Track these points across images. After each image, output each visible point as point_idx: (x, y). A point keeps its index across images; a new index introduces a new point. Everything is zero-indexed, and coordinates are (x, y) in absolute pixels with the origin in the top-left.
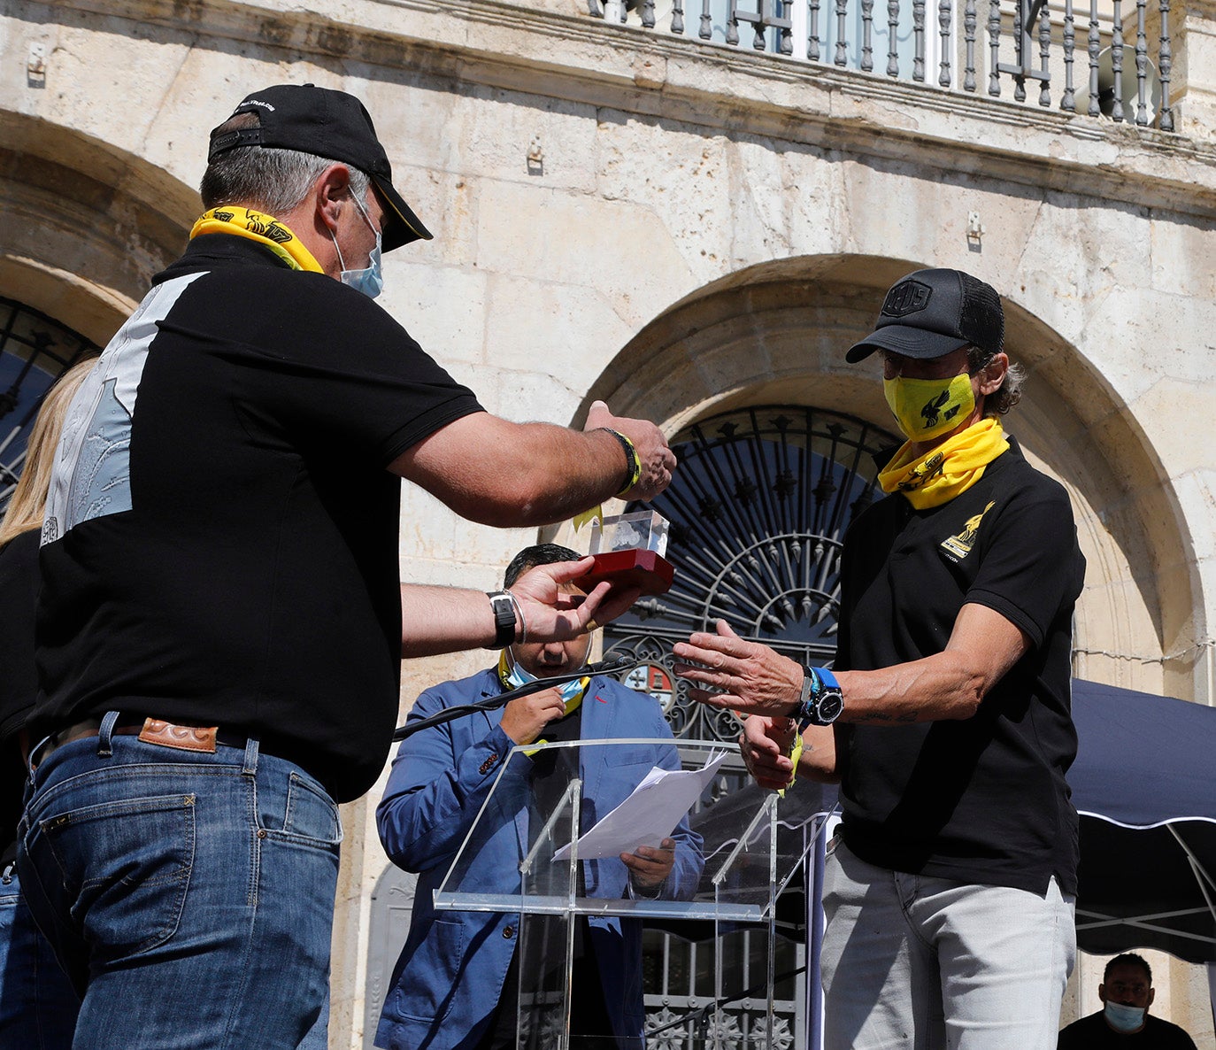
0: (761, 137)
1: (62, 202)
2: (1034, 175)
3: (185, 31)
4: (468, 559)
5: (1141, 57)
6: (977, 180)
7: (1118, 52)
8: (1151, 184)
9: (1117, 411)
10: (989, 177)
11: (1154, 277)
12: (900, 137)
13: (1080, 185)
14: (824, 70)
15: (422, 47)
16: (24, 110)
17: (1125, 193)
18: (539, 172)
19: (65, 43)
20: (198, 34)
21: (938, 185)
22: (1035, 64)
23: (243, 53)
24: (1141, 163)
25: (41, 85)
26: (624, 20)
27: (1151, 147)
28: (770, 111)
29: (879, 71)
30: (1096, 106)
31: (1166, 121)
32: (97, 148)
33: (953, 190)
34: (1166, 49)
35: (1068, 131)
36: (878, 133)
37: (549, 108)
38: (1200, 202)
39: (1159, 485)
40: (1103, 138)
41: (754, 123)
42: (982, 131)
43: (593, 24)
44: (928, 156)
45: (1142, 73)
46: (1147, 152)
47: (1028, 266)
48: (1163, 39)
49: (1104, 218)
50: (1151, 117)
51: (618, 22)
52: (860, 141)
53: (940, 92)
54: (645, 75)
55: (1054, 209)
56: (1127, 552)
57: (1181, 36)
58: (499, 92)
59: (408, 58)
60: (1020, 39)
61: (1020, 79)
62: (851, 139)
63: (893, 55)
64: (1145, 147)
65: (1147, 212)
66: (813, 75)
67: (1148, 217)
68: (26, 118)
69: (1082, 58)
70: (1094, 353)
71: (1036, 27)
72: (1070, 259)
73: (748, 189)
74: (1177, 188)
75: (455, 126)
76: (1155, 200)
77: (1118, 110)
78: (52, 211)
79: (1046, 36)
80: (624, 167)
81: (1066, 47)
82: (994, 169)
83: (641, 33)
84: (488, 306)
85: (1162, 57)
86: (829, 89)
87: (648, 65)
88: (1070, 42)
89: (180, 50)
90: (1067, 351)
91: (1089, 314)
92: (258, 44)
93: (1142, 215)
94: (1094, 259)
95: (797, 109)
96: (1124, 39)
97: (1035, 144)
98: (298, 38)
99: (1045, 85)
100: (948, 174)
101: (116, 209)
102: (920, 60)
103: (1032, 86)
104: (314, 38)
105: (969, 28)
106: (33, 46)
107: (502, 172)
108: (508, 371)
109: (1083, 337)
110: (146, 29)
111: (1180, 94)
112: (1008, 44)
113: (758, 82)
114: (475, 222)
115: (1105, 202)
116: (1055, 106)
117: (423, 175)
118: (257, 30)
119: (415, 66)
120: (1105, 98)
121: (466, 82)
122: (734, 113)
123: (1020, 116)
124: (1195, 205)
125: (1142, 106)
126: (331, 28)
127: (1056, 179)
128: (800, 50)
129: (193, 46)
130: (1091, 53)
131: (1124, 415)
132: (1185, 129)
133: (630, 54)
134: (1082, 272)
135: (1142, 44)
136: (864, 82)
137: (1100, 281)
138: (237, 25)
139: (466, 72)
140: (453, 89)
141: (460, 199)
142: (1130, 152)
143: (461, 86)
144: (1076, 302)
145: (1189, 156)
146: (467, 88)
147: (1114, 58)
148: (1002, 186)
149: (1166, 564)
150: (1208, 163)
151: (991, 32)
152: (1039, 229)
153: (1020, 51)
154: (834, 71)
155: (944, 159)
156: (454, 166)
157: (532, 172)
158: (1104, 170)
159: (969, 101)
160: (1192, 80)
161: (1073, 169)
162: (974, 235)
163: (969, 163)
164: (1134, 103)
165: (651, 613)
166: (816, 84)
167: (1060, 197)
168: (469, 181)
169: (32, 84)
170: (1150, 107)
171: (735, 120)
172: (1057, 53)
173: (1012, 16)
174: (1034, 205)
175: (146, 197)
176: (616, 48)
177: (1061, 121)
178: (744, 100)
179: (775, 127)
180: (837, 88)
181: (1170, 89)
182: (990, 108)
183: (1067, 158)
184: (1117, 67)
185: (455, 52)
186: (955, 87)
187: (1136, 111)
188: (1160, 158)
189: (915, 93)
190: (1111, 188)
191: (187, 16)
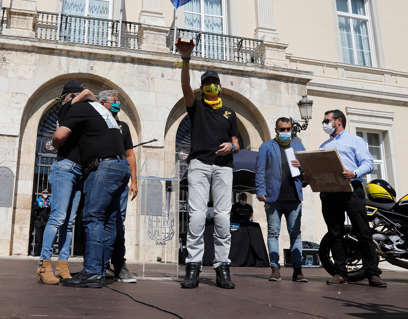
0: (197, 69)
1: (96, 86)
2: (241, 73)
3: (112, 60)
4: (154, 135)
5: (258, 54)
6: (232, 74)
7: (254, 53)
8: (260, 73)
9: (256, 110)
10: (234, 74)
11: (262, 88)
12: (219, 68)
13: (248, 74)
14: (207, 58)
15: (145, 59)
16: (90, 73)
17: (256, 75)
18: (163, 77)
19: (95, 63)
20: (113, 60)
21: (226, 75)
22: (241, 55)
23: (120, 62)
24: (258, 70)
25: (93, 69)
26: (176, 53)
27: (260, 68)
28: (199, 65)
29: (216, 58)
30: (251, 62)
31: (263, 63)
32: (100, 77)
33: (228, 76)
34: (262, 52)
35: (246, 66)
36: (216, 68)
37: (164, 67)
38: (269, 76)
39: (264, 121)
40: (252, 66)
41: (196, 67)
42: (232, 66)
43: (171, 54)
44: (224, 71)
45: (258, 56)
46: (259, 68)
47: (240, 87)
48: (262, 51)
49: (253, 79)
50: (260, 63)
51: (175, 53)
52: (213, 69)
53: (225, 61)
54: (179, 61)
55: (245, 78)
56: (259, 132)
57: (265, 50)
58: (157, 65)
59: (143, 61)
60: (238, 52)
61: (238, 58)
62: (211, 69)
63: (218, 56)
64: (259, 67)
65: (260, 78)
66: (205, 59)
67: (260, 79)
68: (91, 74)
69: (248, 55)
70: (251, 100)
71: (241, 50)
72: (248, 86)
73: (195, 78)
74: (265, 74)
75: (151, 71)
76: (261, 76)
77: (255, 62)
78: (95, 87)
79: (242, 51)
80: (176, 75)
81: (246, 53)
82: (234, 72)
83: (178, 55)
84: (156, 98)
85: (262, 53)
86: (208, 61)
87: (179, 59)
88: (246, 52)
89: (111, 63)
90: (248, 100)
91: (251, 94)
92: (122, 61)
93: (259, 78)
94: (251, 86)
95: (203, 65)
96: (255, 51)
97: (241, 68)
98: (127, 59)
99: (242, 59)
100: (227, 74)
101: (103, 86)
102: (222, 56)
103: (240, 59)
104: (130, 59)
105: (230, 51)
106: (91, 64)
107: (158, 77)
108: (159, 107)
109: (250, 98)
110: (107, 60)
111: (265, 59)
112: (236, 54)
113: (196, 61)
114: (154, 85)
115: (253, 77)
116: (244, 62)
117: (146, 78)
118: (122, 59)
119: (145, 62)
120: (252, 61)
121: (152, 64)
122: (193, 66)
123: (238, 64)
124: (268, 77)
125: (258, 61)
126: (132, 58)
127: (245, 73)
128: (203, 56)
129: (113, 62)
130: (250, 54)
131: (257, 110)
132: (266, 64)
133: (177, 58)
134: (249, 88)
135: (258, 52)
136: (213, 60)
137: (252, 89)
138: (119, 58)
139: (152, 63)
140: (150, 65)
141: (151, 81)
142: (257, 68)
143: (151, 65)
144: (249, 92)
145: (266, 69)
146: (152, 65)
147: (254, 54)
148: (236, 75)
149: (265, 134)
150: (270, 70)
151: (233, 51)
152: (242, 81)
153: (238, 54)
154: (208, 59)
155: (226, 71)
156: (150, 77)
157: (162, 77)
158: (252, 72)
159: (231, 62)
160: (266, 57)
161: (247, 72)
162: (232, 83)
163: (231, 72)
164: (257, 61)
165: (183, 143)
166: (205, 61)
167: (246, 76)
168: (153, 79)
169: (91, 69)
170: (260, 61)
171: (193, 67)
172: (244, 54)
173: (237, 49)
174: (241, 78)
175: (107, 84)
176: (174, 57)
177: (245, 65)
178: (194, 64)
179: (199, 68)
180: (209, 61)
181: (263, 59)
182: (233, 63)
183: (246, 70)
184: (254, 55)
185: (150, 60)
186: (228, 60)
187: (258, 62)
188: (262, 69)
189: (222, 61)
190: (254, 74)
191: (112, 58)
